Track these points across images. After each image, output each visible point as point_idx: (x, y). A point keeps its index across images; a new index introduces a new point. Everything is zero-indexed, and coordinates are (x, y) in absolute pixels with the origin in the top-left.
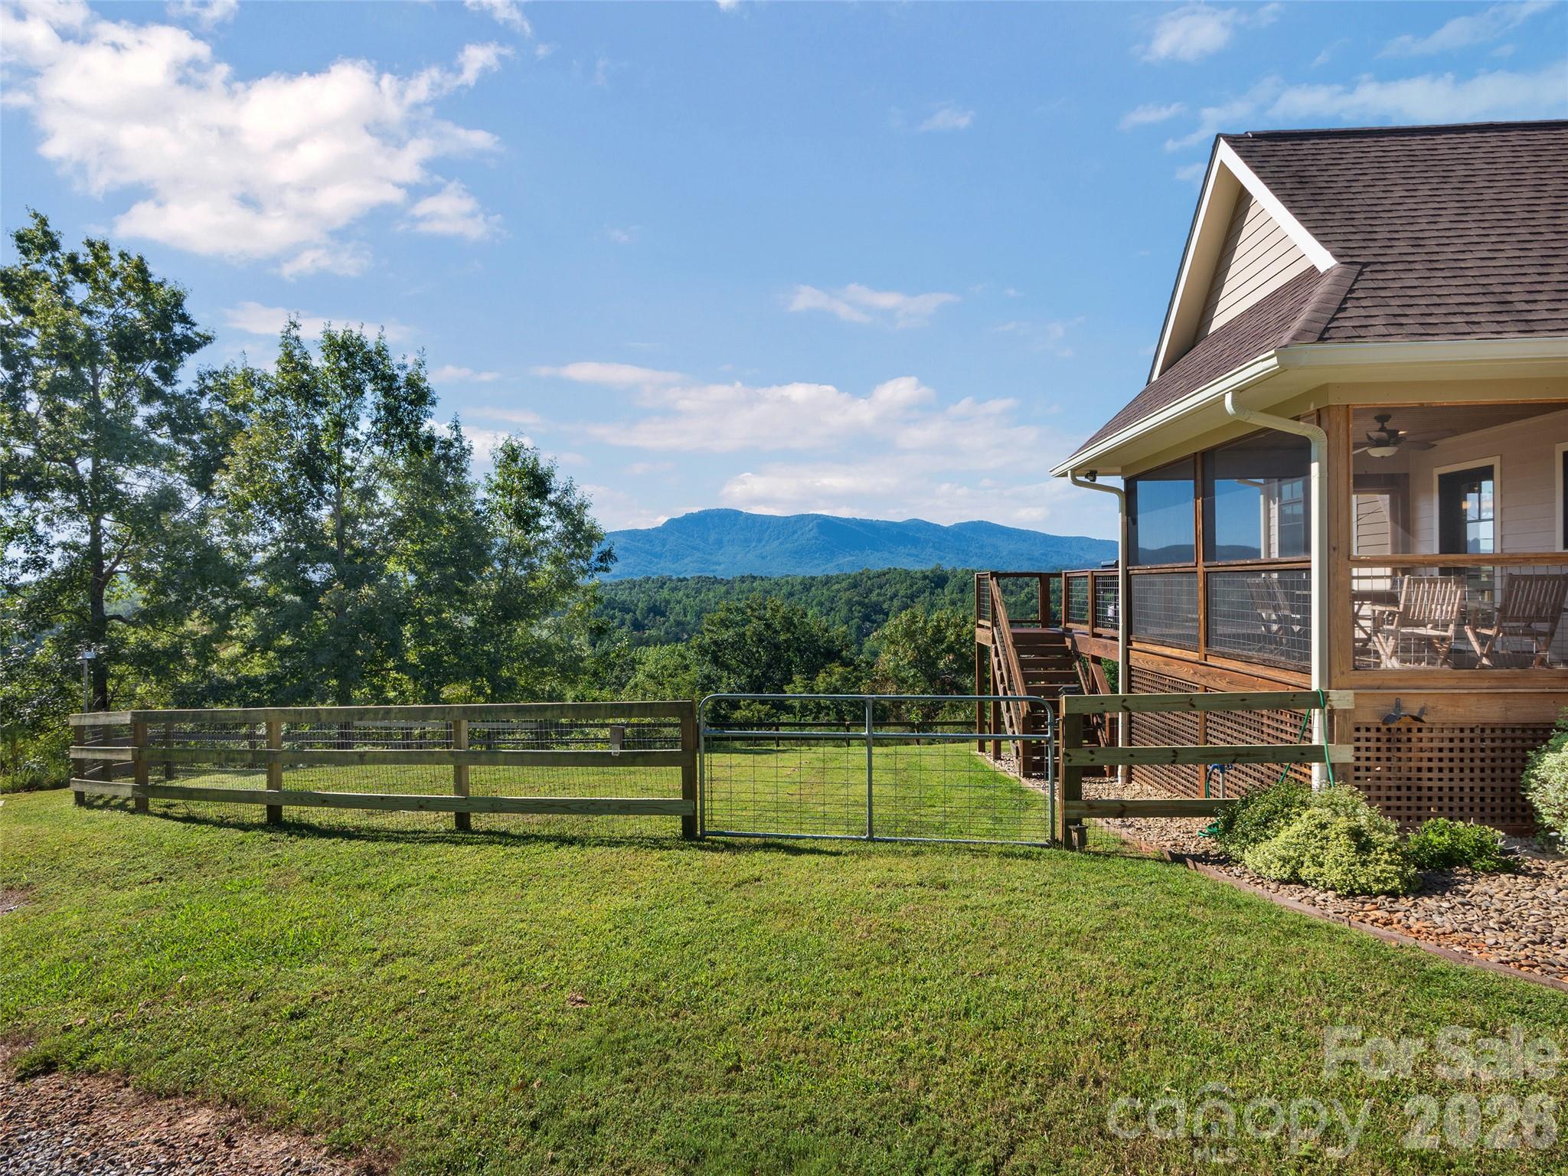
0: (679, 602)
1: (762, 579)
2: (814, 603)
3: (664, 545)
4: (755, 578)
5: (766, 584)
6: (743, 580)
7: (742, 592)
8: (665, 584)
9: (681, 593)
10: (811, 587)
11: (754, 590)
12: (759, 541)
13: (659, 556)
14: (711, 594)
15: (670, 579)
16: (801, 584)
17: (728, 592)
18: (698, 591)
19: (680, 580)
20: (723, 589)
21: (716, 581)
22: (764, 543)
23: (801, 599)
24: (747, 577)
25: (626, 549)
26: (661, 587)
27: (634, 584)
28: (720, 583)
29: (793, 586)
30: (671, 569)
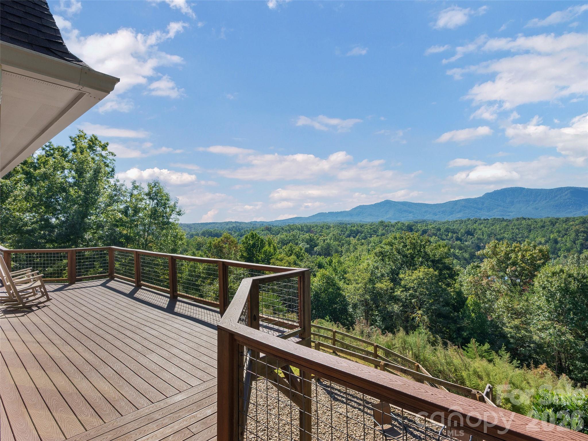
0: (480, 230)
1: (529, 219)
3: (483, 205)
4: (525, 219)
5: (530, 222)
6: (518, 219)
7: (515, 225)
8: (477, 221)
9: (482, 225)
11: (521, 224)
12: (535, 201)
13: (481, 209)
14: (498, 226)
15: (480, 220)
16: (549, 222)
17: (507, 225)
18: (493, 225)
19: (485, 220)
20: (505, 223)
21: (503, 220)
22: (537, 202)
24: (521, 218)
25: (465, 207)
26: (475, 223)
27: (462, 221)
28: (506, 221)
29: (545, 222)
30: (483, 215)
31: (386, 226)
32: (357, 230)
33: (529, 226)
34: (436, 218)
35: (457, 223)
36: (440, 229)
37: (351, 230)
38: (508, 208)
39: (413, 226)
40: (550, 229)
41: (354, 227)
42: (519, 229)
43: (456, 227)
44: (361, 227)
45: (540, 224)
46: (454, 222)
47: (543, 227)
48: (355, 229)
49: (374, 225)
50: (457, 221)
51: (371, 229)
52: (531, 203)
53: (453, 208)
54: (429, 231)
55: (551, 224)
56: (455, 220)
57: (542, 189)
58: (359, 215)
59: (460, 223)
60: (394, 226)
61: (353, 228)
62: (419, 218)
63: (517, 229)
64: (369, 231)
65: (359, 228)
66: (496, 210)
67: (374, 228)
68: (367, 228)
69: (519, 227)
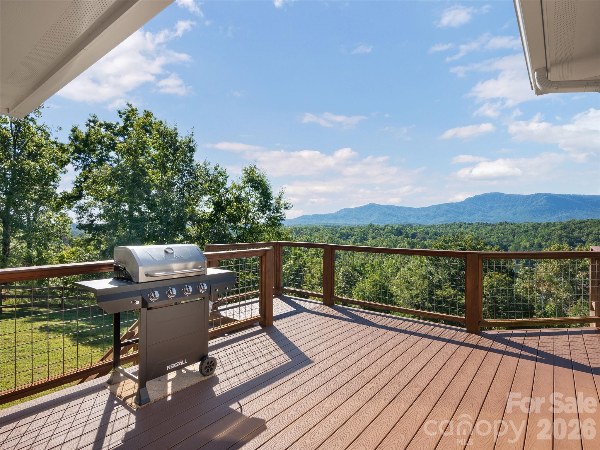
0: (467, 233)
1: (511, 224)
2: (539, 236)
3: (464, 209)
4: (507, 223)
5: (513, 227)
6: (501, 224)
7: (500, 230)
8: (462, 225)
9: (469, 229)
10: (538, 228)
11: (506, 229)
12: (513, 206)
13: (463, 214)
14: (484, 230)
15: (465, 224)
16: (532, 226)
17: (492, 230)
18: (478, 229)
19: (469, 224)
20: (490, 228)
21: (487, 224)
22: (515, 207)
23: (531, 234)
24: (504, 223)
25: (447, 211)
26: (460, 227)
27: (447, 226)
28: (489, 225)
29: (527, 227)
30: (466, 219)
31: (376, 229)
32: (347, 233)
33: (512, 230)
34: (420, 222)
35: (443, 227)
36: (429, 233)
37: (341, 233)
38: (488, 213)
39: (402, 229)
40: (533, 233)
41: (344, 229)
42: (503, 233)
43: (442, 230)
44: (351, 230)
45: (523, 229)
46: (440, 226)
47: (526, 231)
48: (345, 231)
49: (363, 228)
50: (443, 225)
51: (361, 232)
52: (510, 208)
53: (435, 212)
54: (418, 234)
55: (534, 229)
56: (440, 224)
57: (519, 195)
58: (344, 218)
59: (446, 227)
60: (383, 229)
61: (342, 231)
62: (403, 222)
63: (502, 233)
64: (360, 233)
65: (349, 231)
66: (476, 215)
67: (365, 231)
68: (357, 231)
69: (504, 231)
